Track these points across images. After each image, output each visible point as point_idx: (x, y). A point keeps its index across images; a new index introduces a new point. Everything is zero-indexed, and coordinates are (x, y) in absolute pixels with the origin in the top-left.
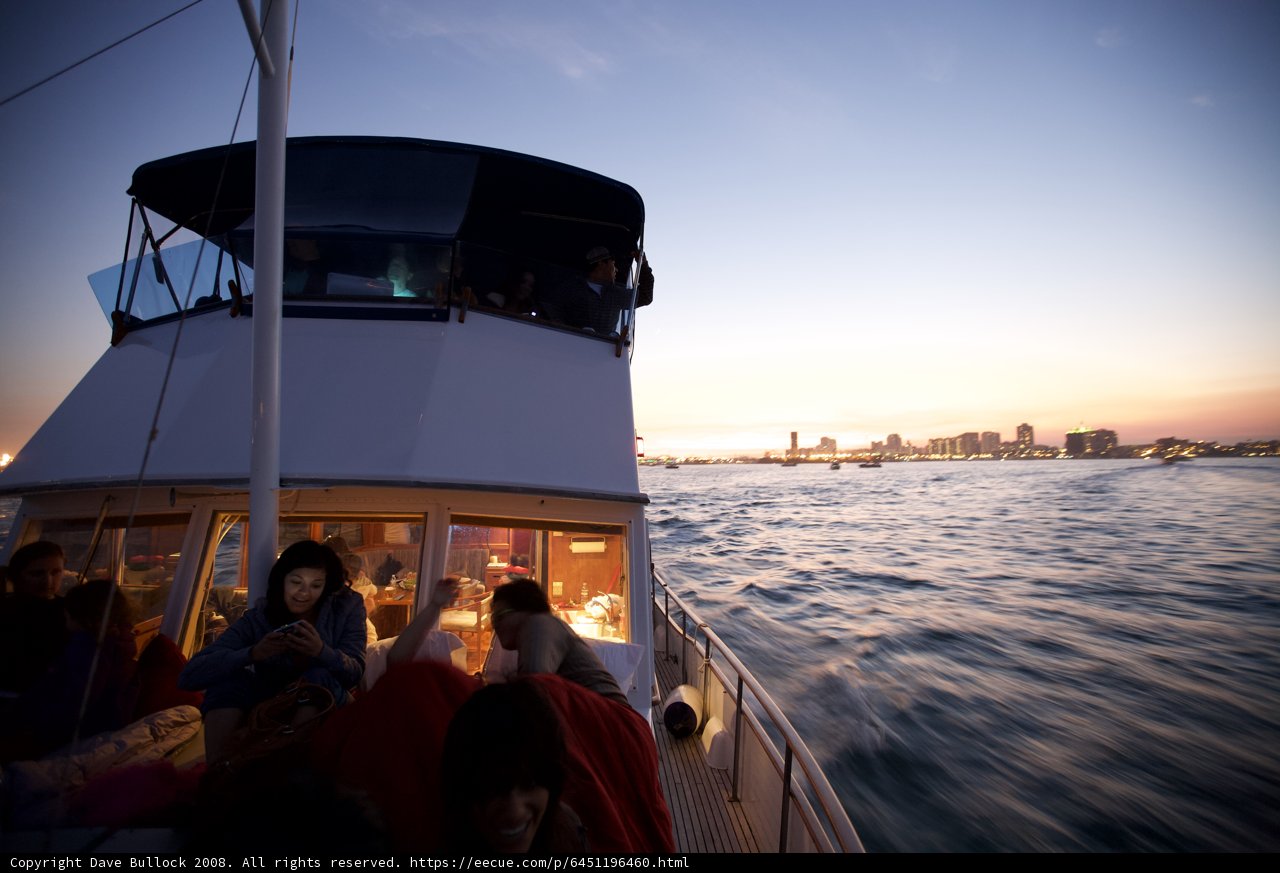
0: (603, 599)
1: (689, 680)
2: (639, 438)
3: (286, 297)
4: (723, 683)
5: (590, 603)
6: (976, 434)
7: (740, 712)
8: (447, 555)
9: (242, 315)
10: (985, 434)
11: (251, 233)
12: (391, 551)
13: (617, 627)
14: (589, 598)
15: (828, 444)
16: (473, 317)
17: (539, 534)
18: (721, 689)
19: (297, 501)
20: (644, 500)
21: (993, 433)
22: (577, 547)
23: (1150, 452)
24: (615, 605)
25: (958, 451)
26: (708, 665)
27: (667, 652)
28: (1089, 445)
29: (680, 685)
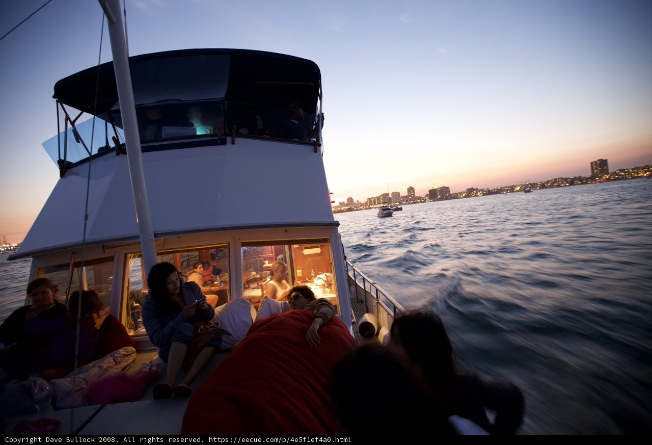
0: (323, 276)
1: (369, 311)
2: (331, 193)
3: (142, 142)
4: (386, 310)
5: (317, 278)
6: (388, 194)
9: (122, 154)
10: (393, 194)
11: (118, 111)
13: (331, 289)
14: (315, 276)
16: (238, 140)
17: (286, 247)
18: (386, 313)
19: (164, 244)
20: (337, 224)
21: (396, 193)
22: (307, 252)
24: (328, 278)
26: (378, 303)
27: (357, 299)
28: (440, 194)
29: (365, 313)
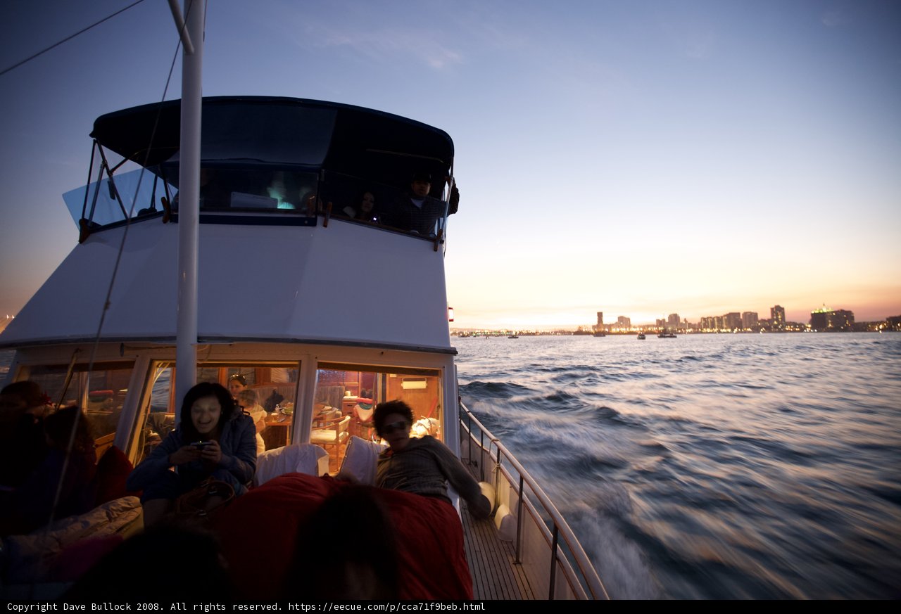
6: (739, 314)
10: (745, 314)
15: (623, 321)
21: (751, 313)
23: (881, 327)
25: (725, 326)
28: (831, 322)
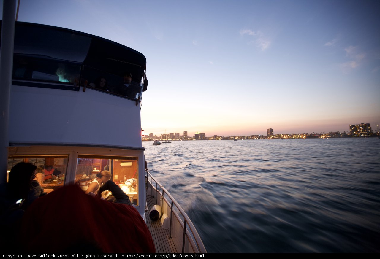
0: (131, 180)
1: (157, 203)
2: (143, 130)
4: (167, 203)
5: (127, 181)
6: (173, 134)
7: (172, 211)
8: (76, 168)
10: (176, 133)
12: (57, 167)
13: (135, 189)
14: (126, 180)
16: (88, 90)
17: (110, 160)
18: (167, 205)
20: (144, 149)
21: (178, 133)
22: (123, 164)
23: (212, 138)
24: (134, 182)
25: (169, 138)
26: (163, 198)
27: (151, 195)
28: (200, 137)
29: (155, 205)
